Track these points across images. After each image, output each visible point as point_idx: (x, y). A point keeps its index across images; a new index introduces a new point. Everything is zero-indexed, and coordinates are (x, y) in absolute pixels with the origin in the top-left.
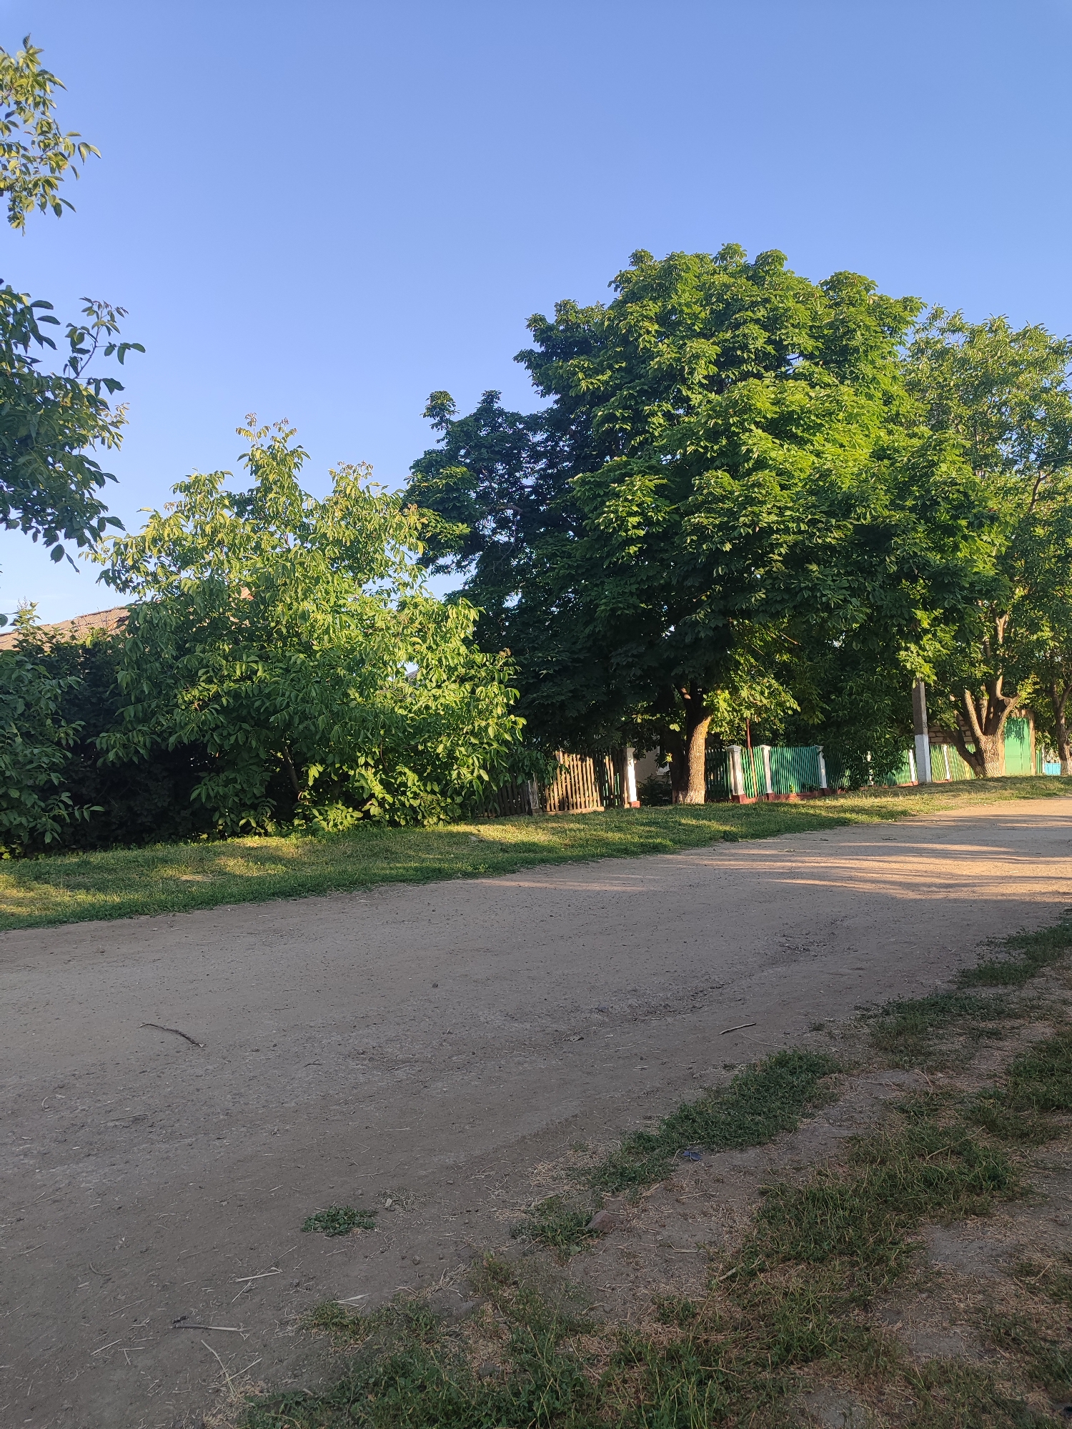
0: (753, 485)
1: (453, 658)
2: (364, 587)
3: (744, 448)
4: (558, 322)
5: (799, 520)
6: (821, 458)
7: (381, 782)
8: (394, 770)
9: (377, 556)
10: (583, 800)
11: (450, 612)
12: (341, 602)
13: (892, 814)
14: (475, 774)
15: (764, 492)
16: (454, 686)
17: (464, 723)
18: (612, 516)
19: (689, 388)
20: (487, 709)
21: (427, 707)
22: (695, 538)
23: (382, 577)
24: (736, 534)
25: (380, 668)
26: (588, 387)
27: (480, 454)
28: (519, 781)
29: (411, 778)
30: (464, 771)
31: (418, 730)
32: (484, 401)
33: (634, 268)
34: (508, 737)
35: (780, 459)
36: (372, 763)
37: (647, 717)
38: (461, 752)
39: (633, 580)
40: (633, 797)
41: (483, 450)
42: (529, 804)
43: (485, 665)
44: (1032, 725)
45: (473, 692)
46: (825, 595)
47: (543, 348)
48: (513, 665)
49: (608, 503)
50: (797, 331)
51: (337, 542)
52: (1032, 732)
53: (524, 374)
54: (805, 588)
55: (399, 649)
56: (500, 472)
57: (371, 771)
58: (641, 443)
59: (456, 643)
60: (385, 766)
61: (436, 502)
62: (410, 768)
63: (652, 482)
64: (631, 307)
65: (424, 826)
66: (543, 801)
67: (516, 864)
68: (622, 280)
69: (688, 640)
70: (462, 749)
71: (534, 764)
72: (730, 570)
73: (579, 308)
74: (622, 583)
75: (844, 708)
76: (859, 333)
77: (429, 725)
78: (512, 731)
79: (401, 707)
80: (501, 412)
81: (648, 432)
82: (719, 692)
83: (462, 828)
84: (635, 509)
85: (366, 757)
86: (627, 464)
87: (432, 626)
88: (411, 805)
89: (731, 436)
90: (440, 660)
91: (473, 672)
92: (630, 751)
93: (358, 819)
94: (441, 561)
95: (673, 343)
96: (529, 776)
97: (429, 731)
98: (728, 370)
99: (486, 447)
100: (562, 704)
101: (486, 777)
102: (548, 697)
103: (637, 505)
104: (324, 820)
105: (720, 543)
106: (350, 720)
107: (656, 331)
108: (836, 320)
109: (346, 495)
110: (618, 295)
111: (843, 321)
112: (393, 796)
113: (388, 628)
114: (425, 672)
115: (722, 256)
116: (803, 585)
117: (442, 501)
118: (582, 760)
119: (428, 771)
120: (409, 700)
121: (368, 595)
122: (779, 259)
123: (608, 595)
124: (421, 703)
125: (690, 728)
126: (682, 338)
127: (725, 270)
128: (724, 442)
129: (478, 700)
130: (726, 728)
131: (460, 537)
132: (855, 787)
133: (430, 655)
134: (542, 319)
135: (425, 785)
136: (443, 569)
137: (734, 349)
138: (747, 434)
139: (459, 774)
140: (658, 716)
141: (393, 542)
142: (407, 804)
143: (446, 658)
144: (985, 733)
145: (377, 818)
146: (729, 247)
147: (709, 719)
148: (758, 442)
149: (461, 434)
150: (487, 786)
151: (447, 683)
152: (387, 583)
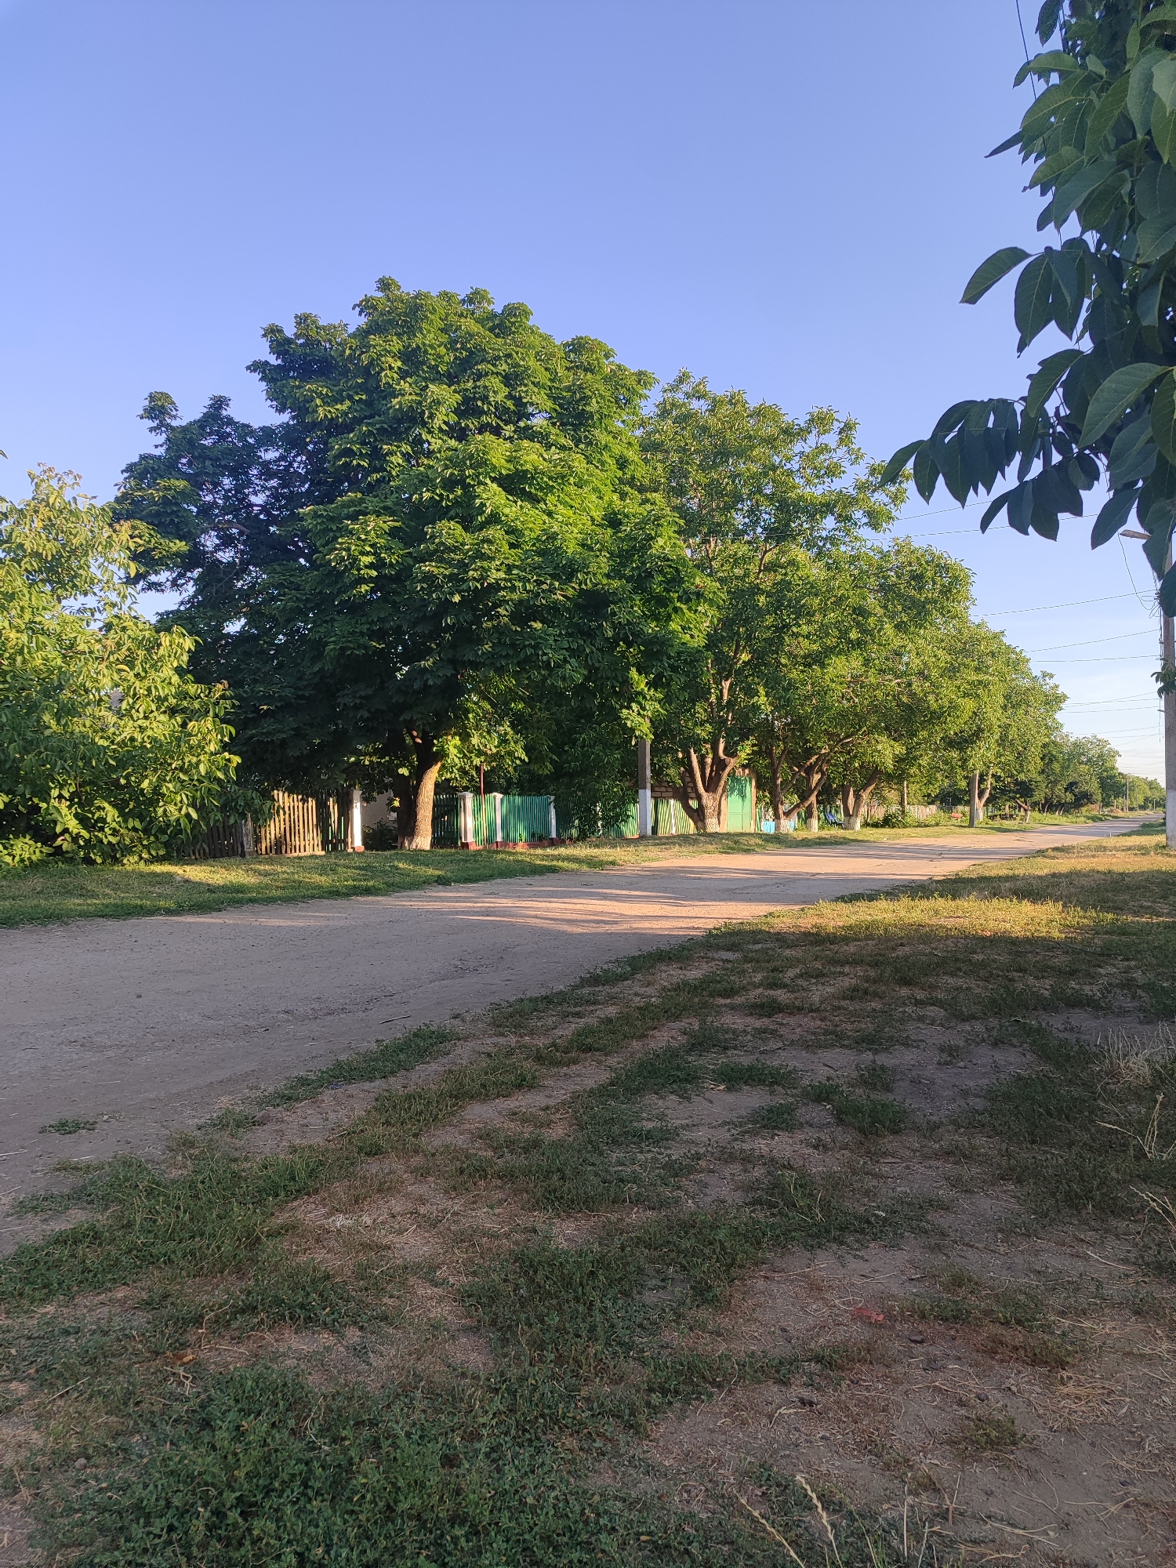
0: (483, 541)
1: (163, 688)
2: (64, 602)
3: (478, 502)
4: (298, 336)
5: (525, 580)
6: (553, 518)
7: (76, 816)
8: (92, 805)
9: (81, 572)
10: (303, 843)
11: (163, 639)
12: (38, 619)
13: (601, 864)
14: (183, 812)
15: (493, 548)
16: (163, 718)
17: (173, 758)
18: (344, 553)
19: (430, 432)
20: (199, 746)
21: (132, 739)
22: (425, 586)
23: (86, 594)
24: (464, 587)
25: (81, 695)
26: (326, 416)
27: (204, 467)
28: (232, 821)
29: (111, 813)
30: (171, 808)
31: (122, 764)
32: (211, 406)
33: (380, 294)
34: (220, 775)
35: (512, 516)
36: (67, 795)
37: (374, 759)
38: (168, 788)
39: (364, 620)
40: (357, 841)
41: (208, 463)
42: (242, 846)
43: (199, 697)
44: (754, 783)
45: (184, 725)
46: (546, 654)
47: (279, 362)
48: (231, 698)
49: (340, 540)
50: (536, 390)
51: (37, 555)
52: (754, 790)
53: (257, 387)
54: (530, 645)
55: (104, 676)
56: (226, 487)
57: (65, 804)
58: (378, 480)
59: (167, 672)
60: (81, 801)
61: (150, 515)
62: (110, 803)
63: (387, 523)
64: (374, 340)
65: (123, 865)
66: (258, 840)
67: (222, 903)
68: (366, 306)
69: (417, 685)
70: (170, 786)
71: (248, 804)
72: (458, 621)
73: (321, 323)
74: (353, 621)
75: (576, 759)
76: (594, 400)
77: (133, 757)
78: (225, 769)
79: (102, 738)
80: (230, 421)
81: (386, 470)
82: (450, 738)
83: (166, 868)
84: (368, 549)
85: (61, 789)
86: (362, 501)
87: (142, 653)
88: (109, 842)
89: (466, 487)
90: (149, 690)
91: (185, 703)
92: (357, 794)
93: (49, 855)
94: (153, 578)
95: (416, 383)
96: (243, 816)
97: (133, 765)
98: (468, 419)
99: (211, 459)
100: (283, 742)
101: (195, 816)
102: (268, 734)
103: (371, 546)
104: (9, 854)
105: (450, 593)
106: (46, 749)
107: (399, 368)
108: (574, 385)
109: (48, 505)
110: (362, 321)
111: (581, 387)
112: (89, 832)
113: (91, 652)
114: (131, 701)
115: (471, 301)
116: (527, 643)
117: (158, 514)
118: (304, 801)
119: (131, 807)
120: (112, 730)
121: (68, 612)
122: (527, 314)
123: (339, 635)
124: (125, 734)
125: (419, 773)
126: (425, 379)
127: (473, 314)
128: (459, 492)
129: (190, 735)
130: (456, 774)
131: (177, 554)
132: (583, 837)
133: (138, 684)
134: (280, 331)
135: (126, 821)
136: (156, 587)
137: (475, 399)
138: (482, 487)
139: (165, 811)
140: (387, 758)
141: (101, 560)
142: (105, 841)
143: (156, 688)
144: (706, 791)
145: (71, 855)
146: (476, 292)
147: (439, 764)
148: (492, 496)
149: (183, 441)
150: (195, 825)
151: (155, 714)
152: (91, 601)
